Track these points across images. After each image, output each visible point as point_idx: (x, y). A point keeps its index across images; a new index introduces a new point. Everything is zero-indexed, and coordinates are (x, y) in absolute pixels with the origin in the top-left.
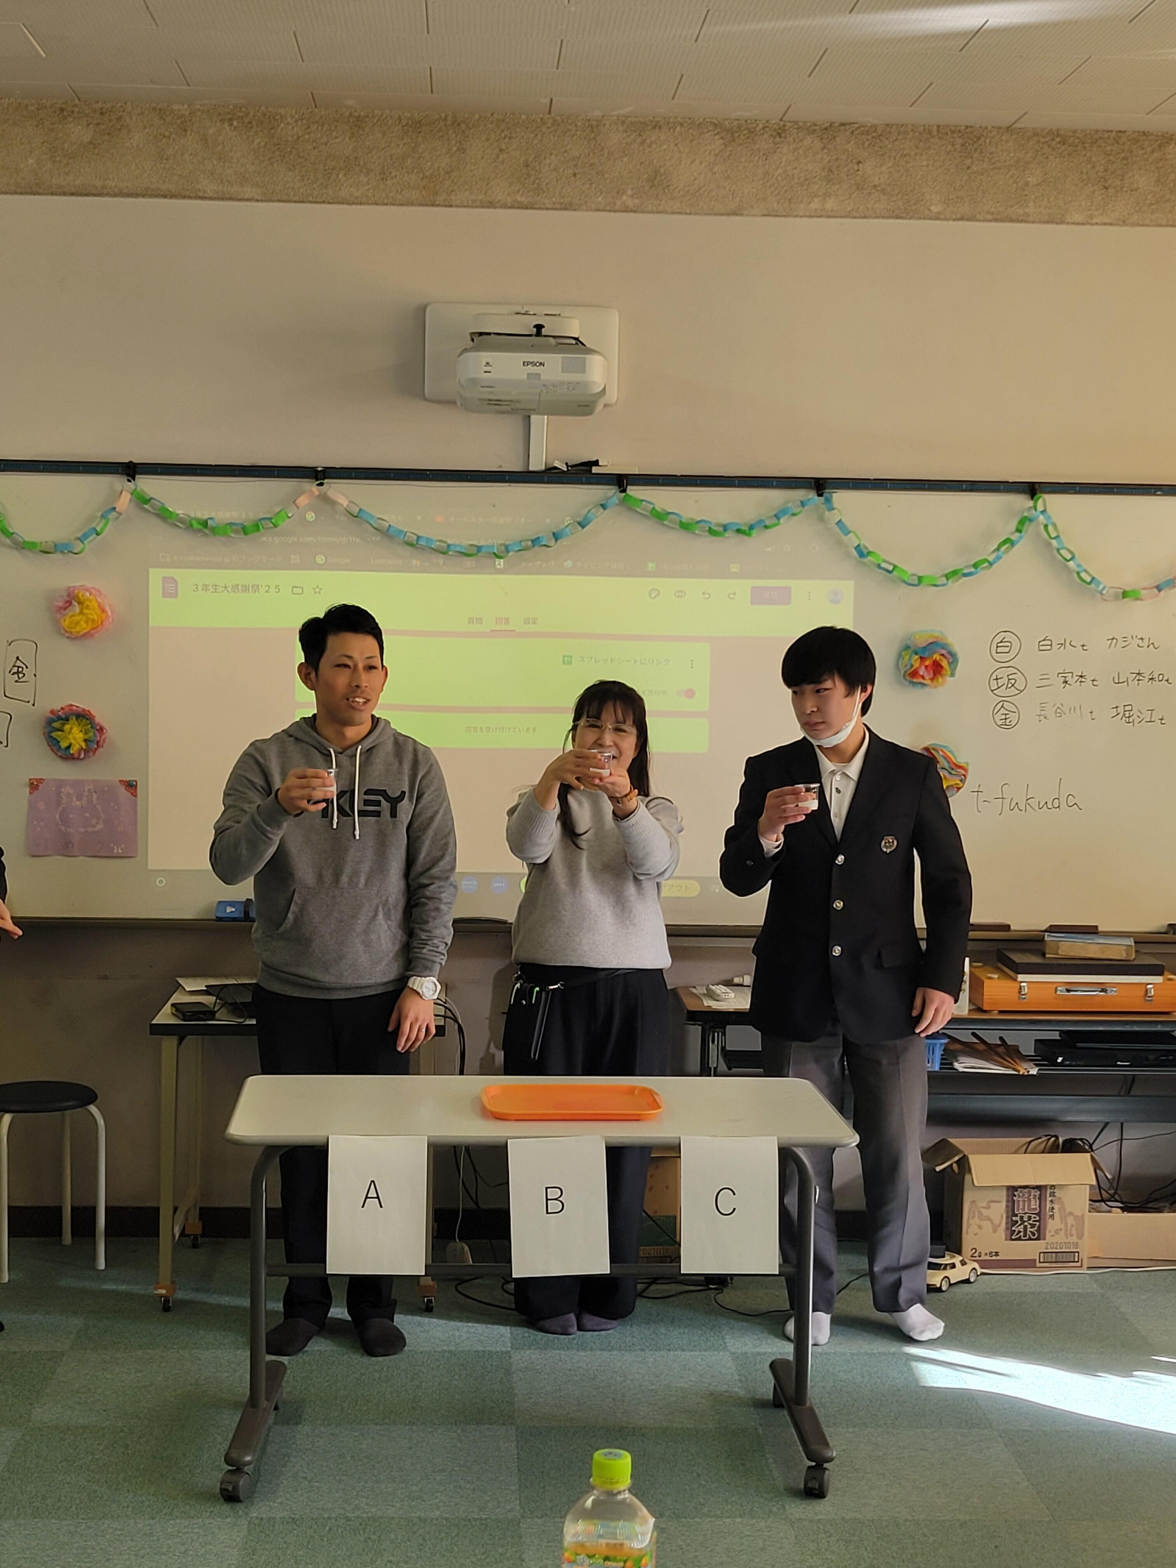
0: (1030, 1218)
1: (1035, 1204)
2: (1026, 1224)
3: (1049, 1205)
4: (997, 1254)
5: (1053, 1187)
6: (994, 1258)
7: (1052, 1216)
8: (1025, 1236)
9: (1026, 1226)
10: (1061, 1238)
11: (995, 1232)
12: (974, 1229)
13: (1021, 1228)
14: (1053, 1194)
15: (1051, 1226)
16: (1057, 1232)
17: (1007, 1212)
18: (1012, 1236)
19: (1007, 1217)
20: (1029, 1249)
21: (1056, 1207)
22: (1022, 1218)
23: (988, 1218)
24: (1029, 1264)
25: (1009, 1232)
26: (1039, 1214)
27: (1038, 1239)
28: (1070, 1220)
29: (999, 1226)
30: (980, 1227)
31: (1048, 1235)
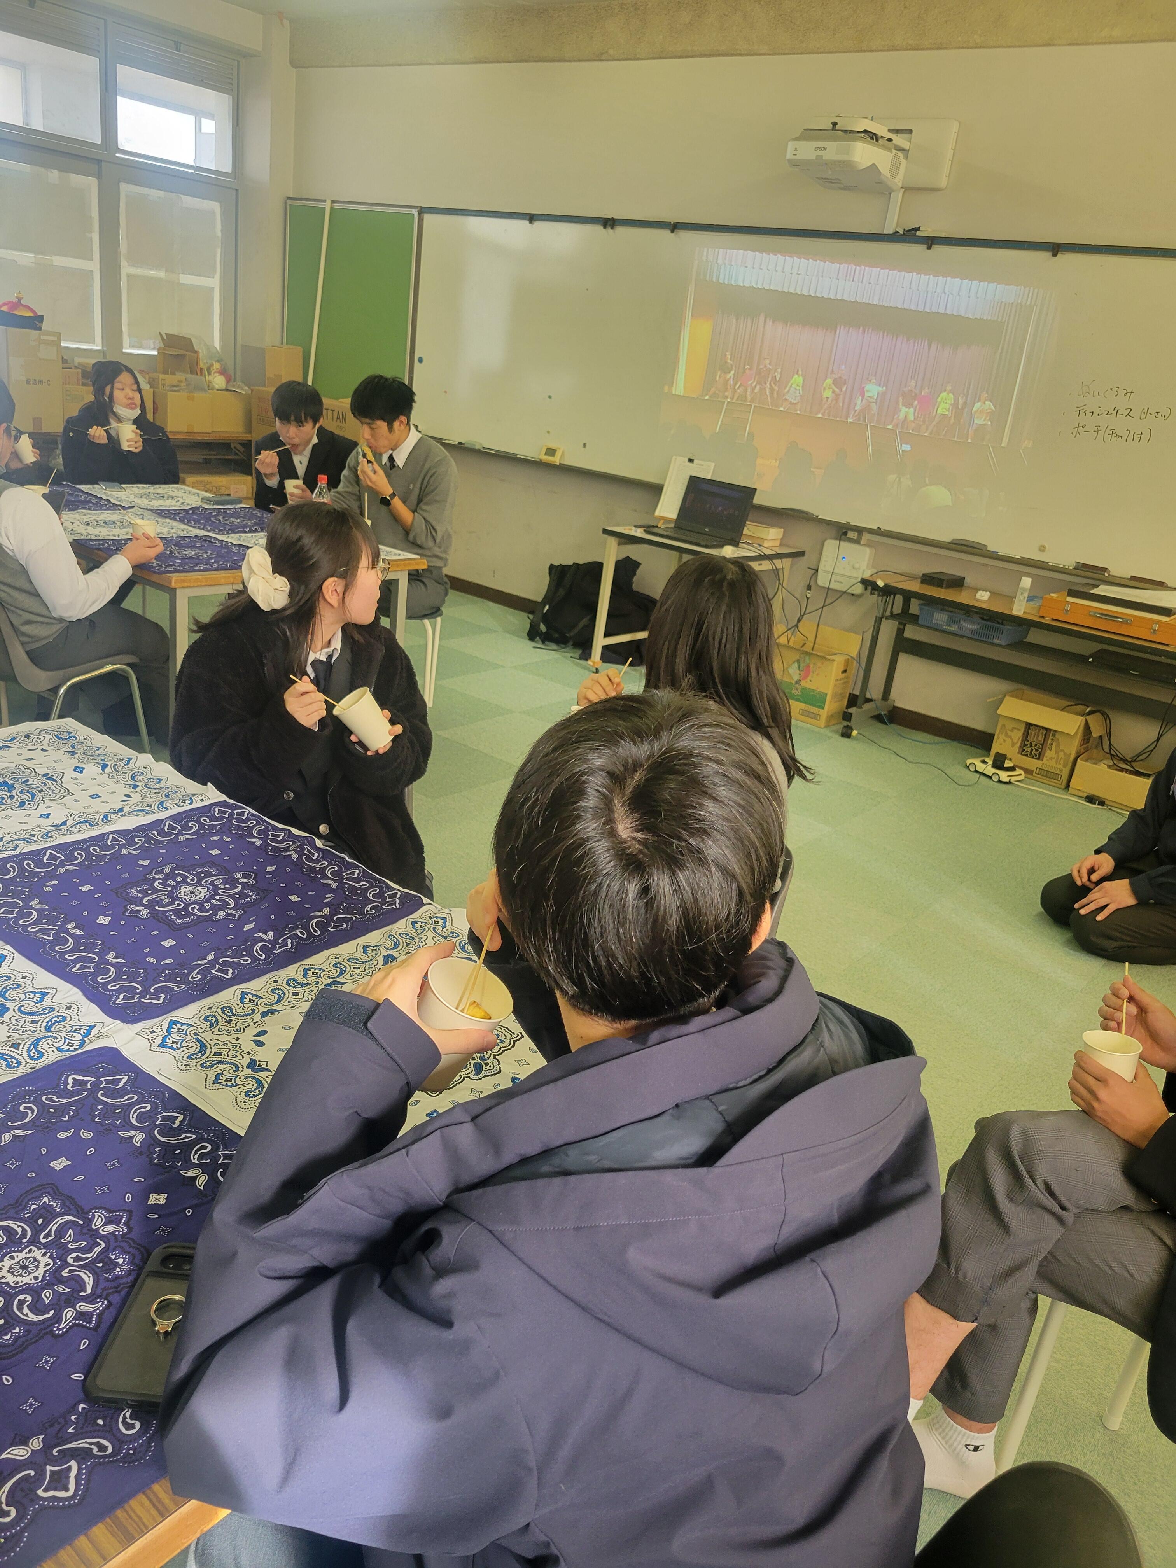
0: (1036, 745)
1: (1041, 738)
2: (1033, 748)
3: (1050, 741)
4: (1011, 759)
5: (1055, 731)
7: (1050, 749)
8: (1031, 754)
10: (1052, 763)
11: (1013, 745)
12: (1001, 740)
13: (1029, 750)
14: (1054, 735)
17: (1023, 737)
20: (1030, 763)
21: (1054, 744)
22: (1031, 743)
23: (1010, 737)
24: (1029, 772)
25: (1021, 750)
26: (1043, 743)
27: (1038, 759)
28: (1061, 754)
29: (1016, 743)
31: (1045, 759)
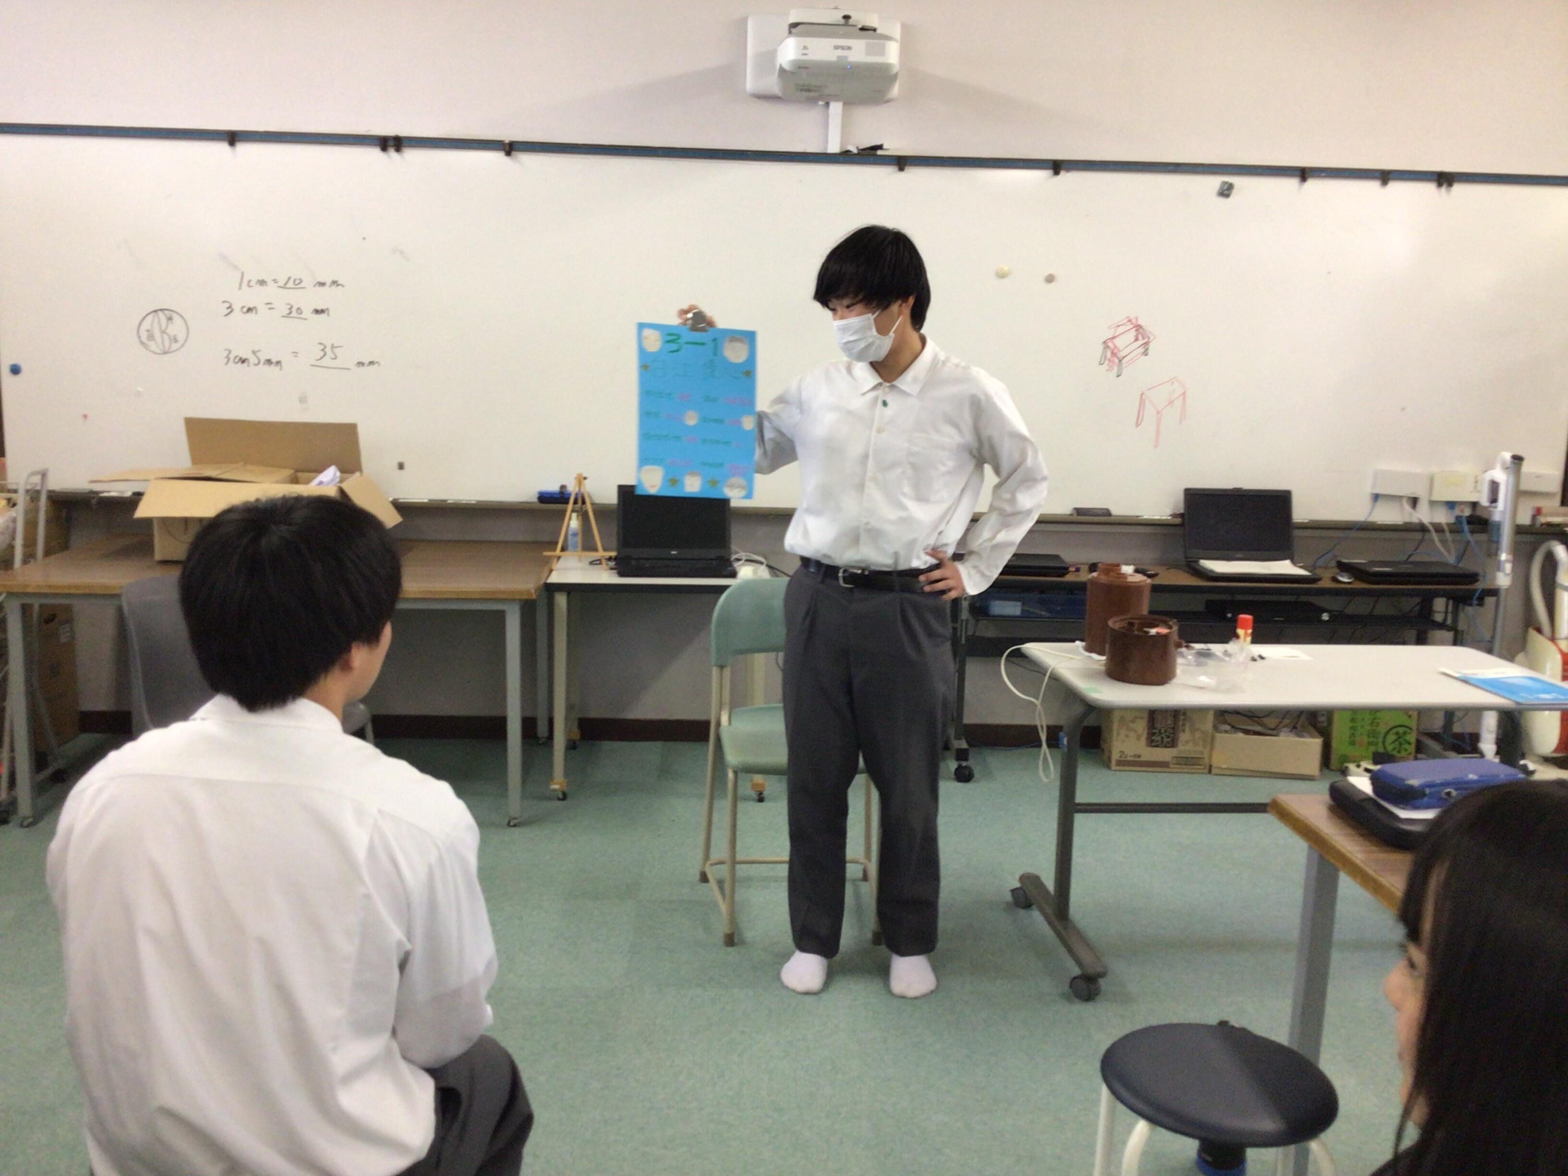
0: (1166, 731)
1: (1170, 722)
2: (1163, 735)
3: (1181, 723)
4: (1139, 756)
6: (1137, 759)
7: (1184, 731)
9: (1162, 738)
10: (1189, 747)
11: (1139, 738)
12: (1122, 739)
13: (1159, 738)
14: (1184, 714)
15: (1184, 737)
16: (1187, 742)
17: (1149, 726)
18: (1151, 743)
19: (1149, 729)
20: (1164, 754)
21: (1187, 724)
22: (1160, 730)
23: (1134, 731)
24: (1163, 765)
25: (1149, 741)
26: (1173, 728)
27: (1172, 746)
28: (1198, 734)
29: (1141, 736)
30: (1127, 736)
31: (1180, 744)
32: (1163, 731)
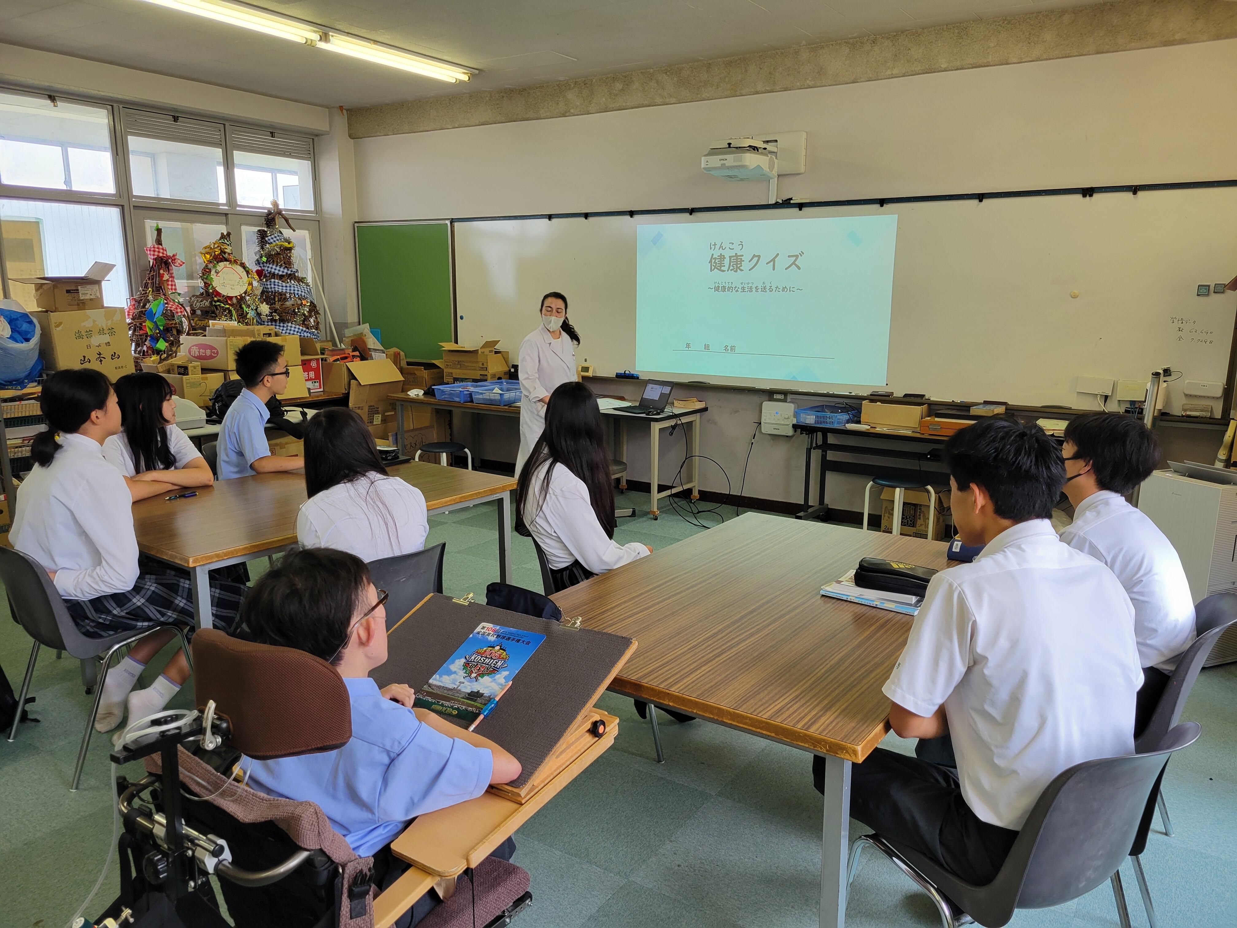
0: (910, 517)
1: (912, 512)
2: (908, 519)
3: (918, 513)
5: (921, 505)
7: (920, 519)
8: (907, 524)
10: (922, 527)
12: (886, 518)
13: (906, 521)
14: (920, 509)
15: (919, 522)
17: (902, 513)
18: (902, 523)
20: (908, 530)
21: (922, 515)
22: (906, 517)
26: (913, 516)
27: (913, 527)
28: (927, 521)
30: (889, 517)
31: (917, 526)
32: (908, 517)
